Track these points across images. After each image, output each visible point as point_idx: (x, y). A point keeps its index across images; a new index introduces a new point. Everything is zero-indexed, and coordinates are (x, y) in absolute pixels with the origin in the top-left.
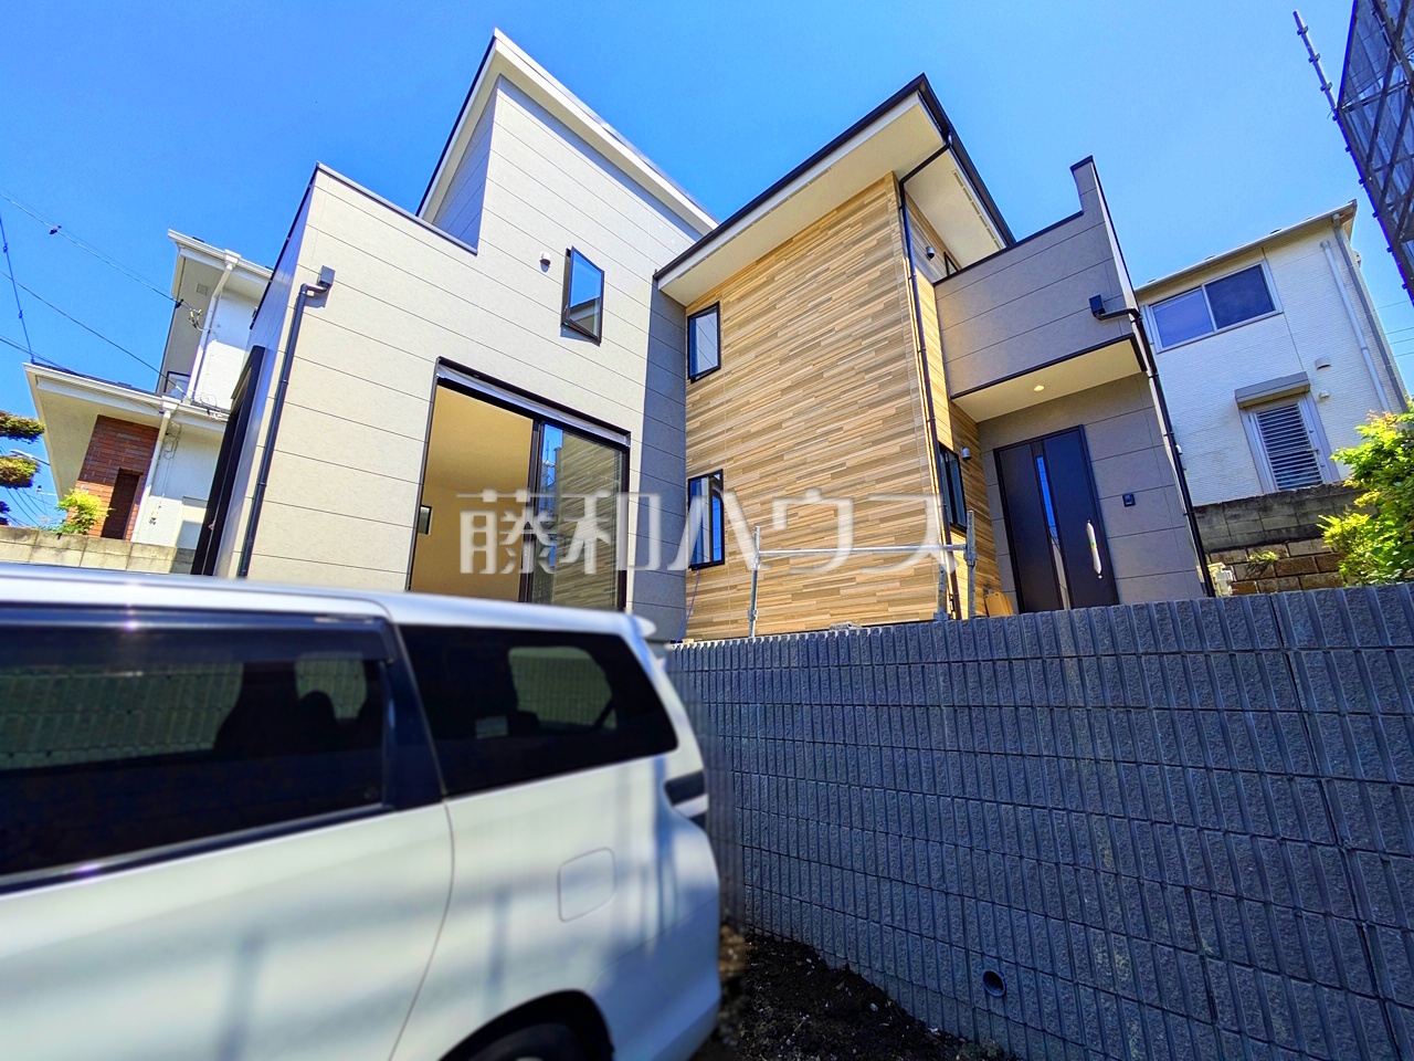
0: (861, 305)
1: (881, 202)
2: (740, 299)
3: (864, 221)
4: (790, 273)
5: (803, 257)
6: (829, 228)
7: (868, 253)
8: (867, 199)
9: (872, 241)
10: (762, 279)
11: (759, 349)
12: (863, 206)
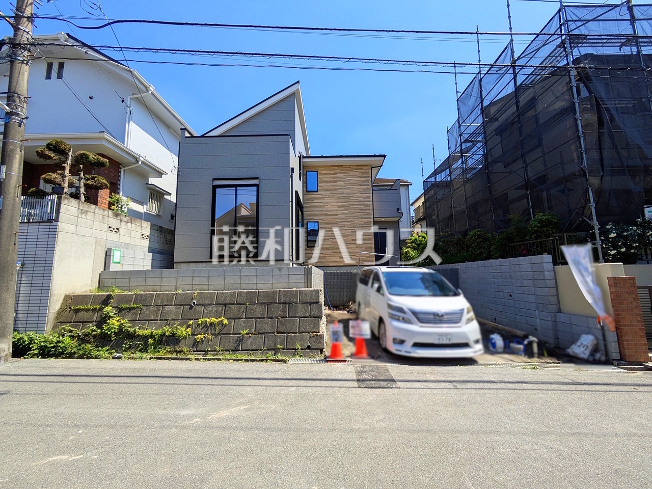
0: (361, 193)
1: (367, 170)
2: (325, 174)
3: (363, 173)
4: (341, 175)
5: (346, 173)
6: (354, 169)
7: (363, 181)
8: (364, 168)
9: (365, 179)
10: (333, 172)
11: (332, 192)
12: (363, 169)
